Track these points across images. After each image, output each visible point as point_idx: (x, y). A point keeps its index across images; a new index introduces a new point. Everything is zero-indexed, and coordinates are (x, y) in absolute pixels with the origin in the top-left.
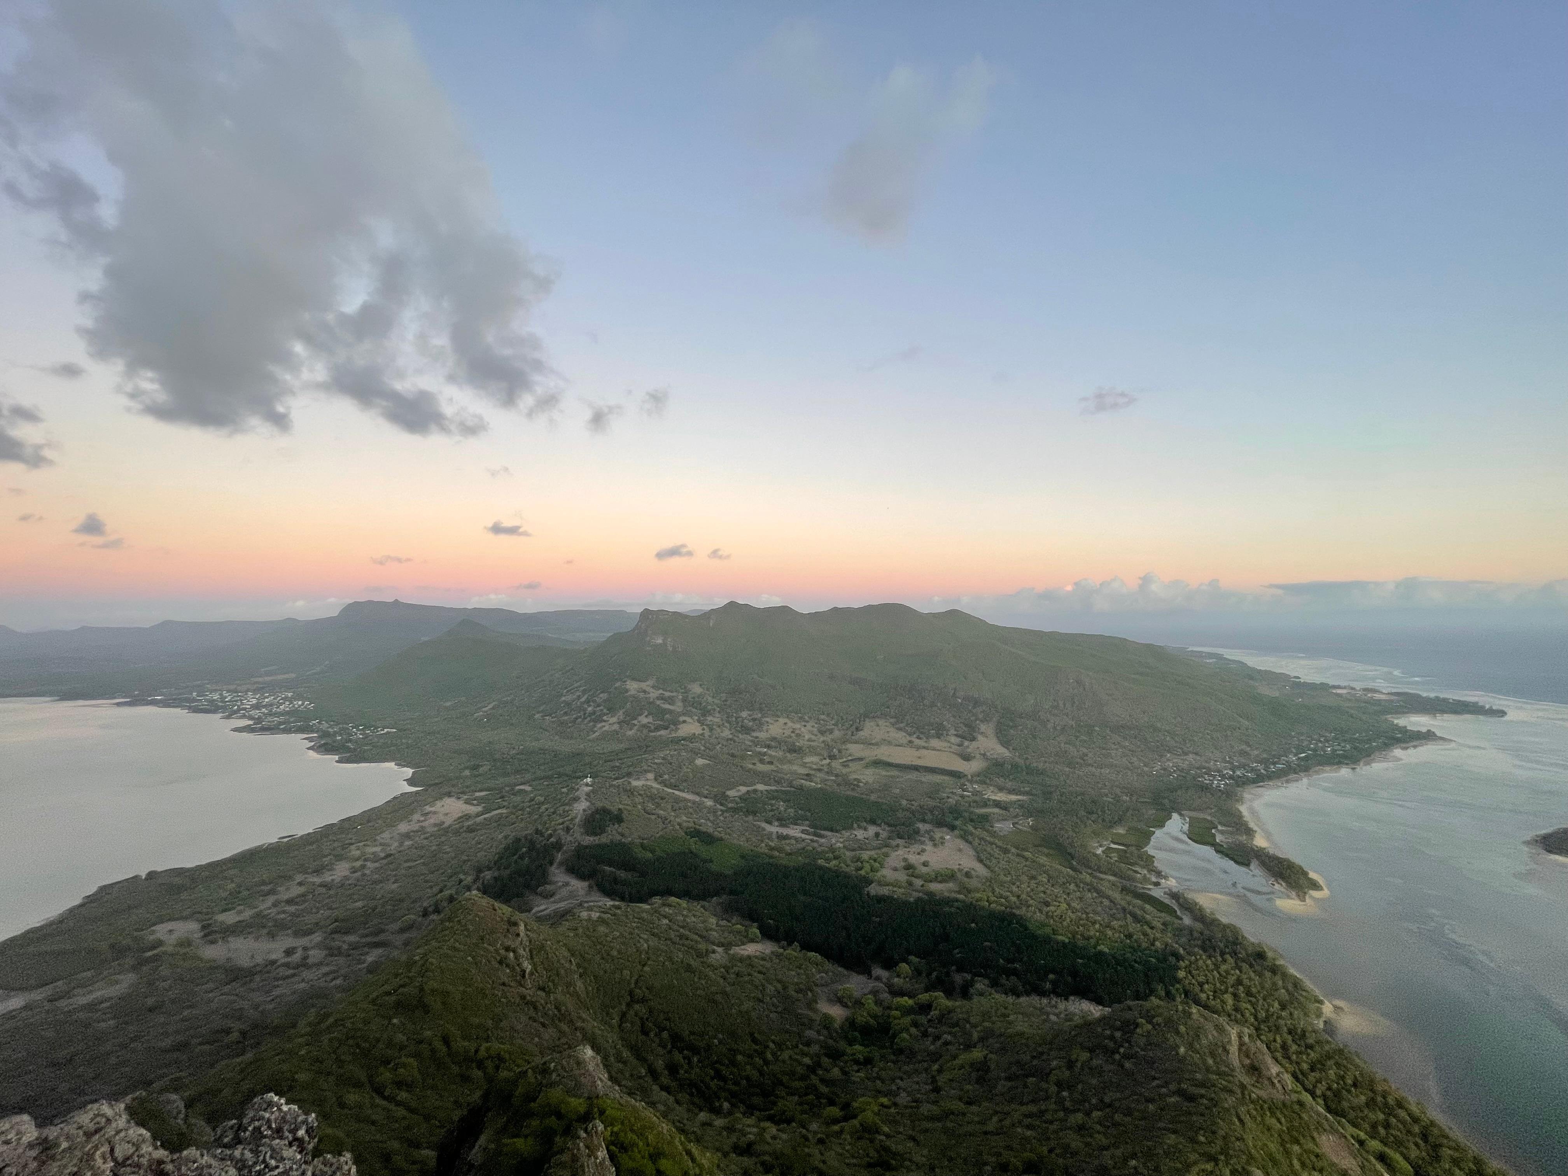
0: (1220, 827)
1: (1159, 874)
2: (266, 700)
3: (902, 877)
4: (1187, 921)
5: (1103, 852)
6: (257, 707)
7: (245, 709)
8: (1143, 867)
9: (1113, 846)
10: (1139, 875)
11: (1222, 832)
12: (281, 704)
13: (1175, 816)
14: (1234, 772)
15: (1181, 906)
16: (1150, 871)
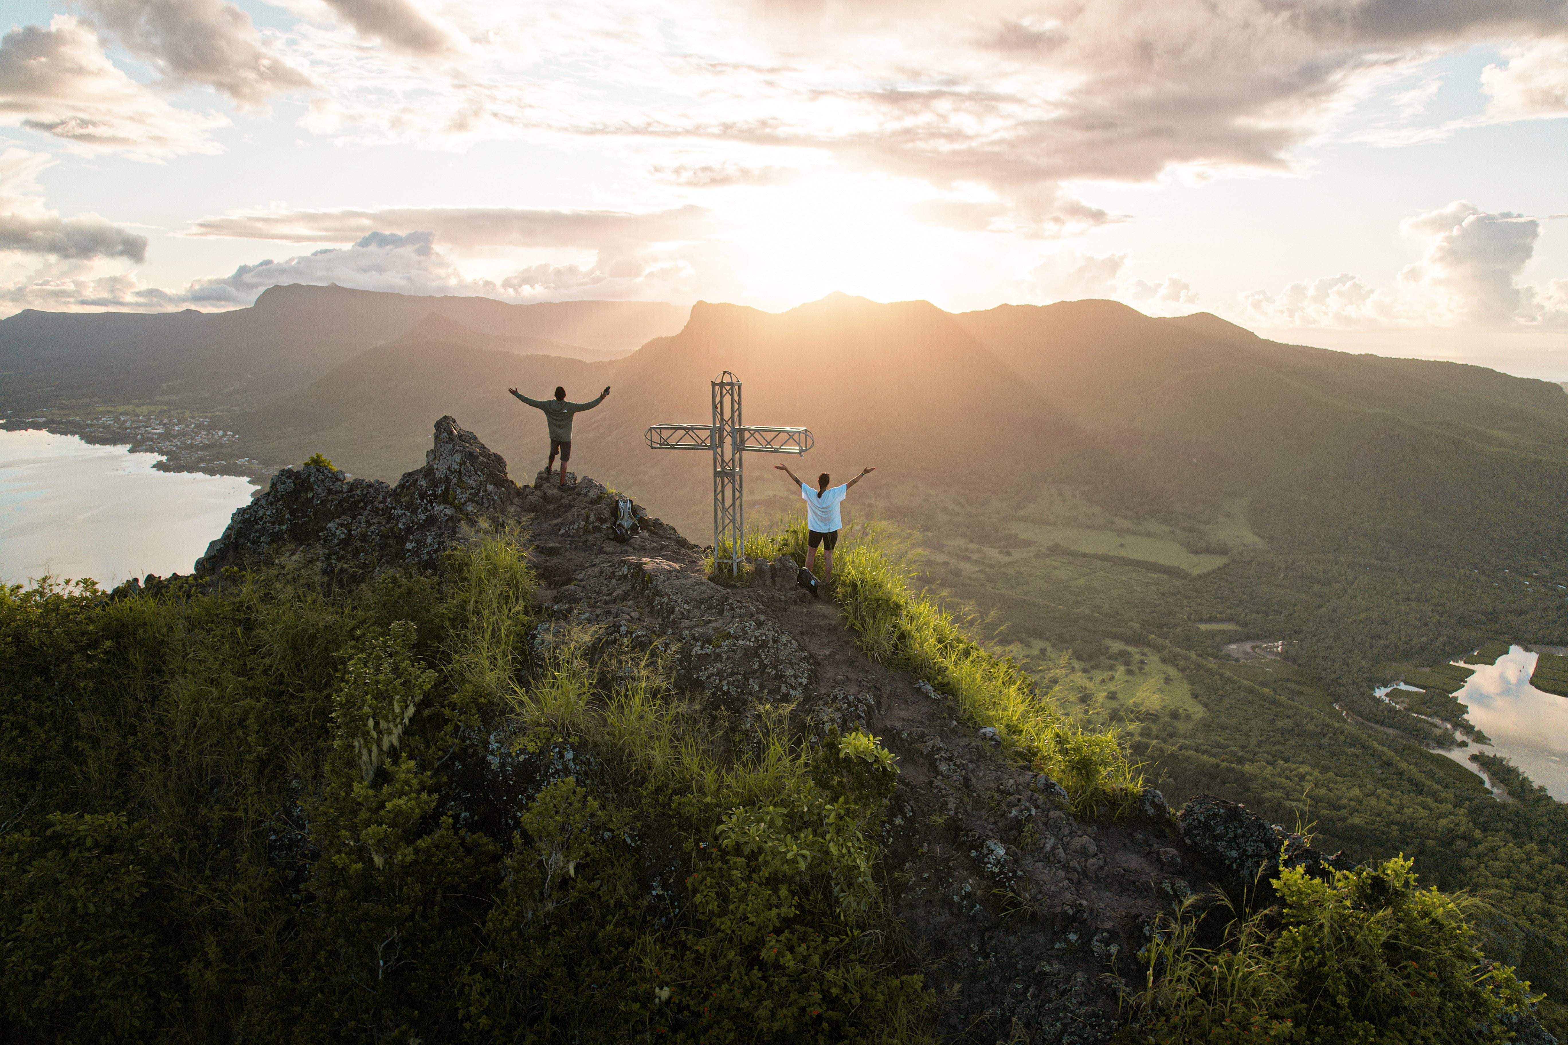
1: (1469, 729)
2: (177, 428)
4: (1498, 793)
5: (1387, 695)
6: (167, 436)
7: (152, 440)
8: (1444, 719)
9: (1403, 687)
10: (1437, 730)
12: (196, 434)
15: (1493, 775)
16: (1456, 726)
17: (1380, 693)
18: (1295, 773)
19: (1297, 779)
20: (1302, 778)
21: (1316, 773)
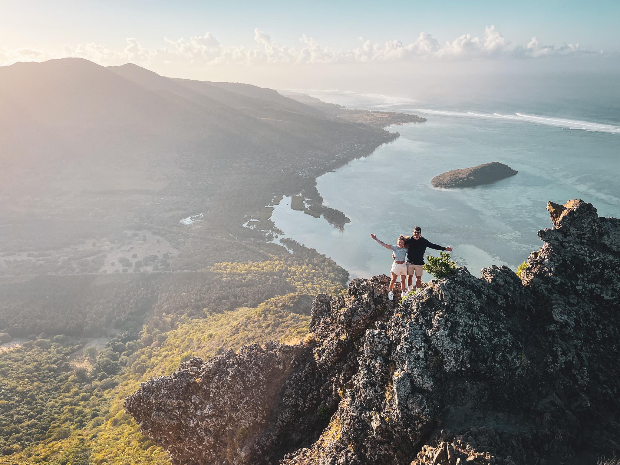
0: (306, 200)
1: (277, 231)
3: (120, 268)
4: (291, 252)
8: (269, 229)
9: (252, 220)
10: (267, 234)
11: (307, 202)
13: (284, 196)
14: (313, 167)
15: (288, 245)
16: (273, 231)
17: (245, 225)
18: (222, 266)
19: (224, 269)
20: (226, 268)
21: (230, 264)
